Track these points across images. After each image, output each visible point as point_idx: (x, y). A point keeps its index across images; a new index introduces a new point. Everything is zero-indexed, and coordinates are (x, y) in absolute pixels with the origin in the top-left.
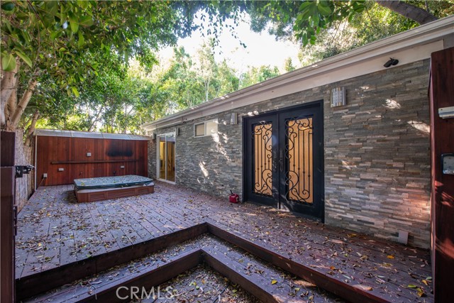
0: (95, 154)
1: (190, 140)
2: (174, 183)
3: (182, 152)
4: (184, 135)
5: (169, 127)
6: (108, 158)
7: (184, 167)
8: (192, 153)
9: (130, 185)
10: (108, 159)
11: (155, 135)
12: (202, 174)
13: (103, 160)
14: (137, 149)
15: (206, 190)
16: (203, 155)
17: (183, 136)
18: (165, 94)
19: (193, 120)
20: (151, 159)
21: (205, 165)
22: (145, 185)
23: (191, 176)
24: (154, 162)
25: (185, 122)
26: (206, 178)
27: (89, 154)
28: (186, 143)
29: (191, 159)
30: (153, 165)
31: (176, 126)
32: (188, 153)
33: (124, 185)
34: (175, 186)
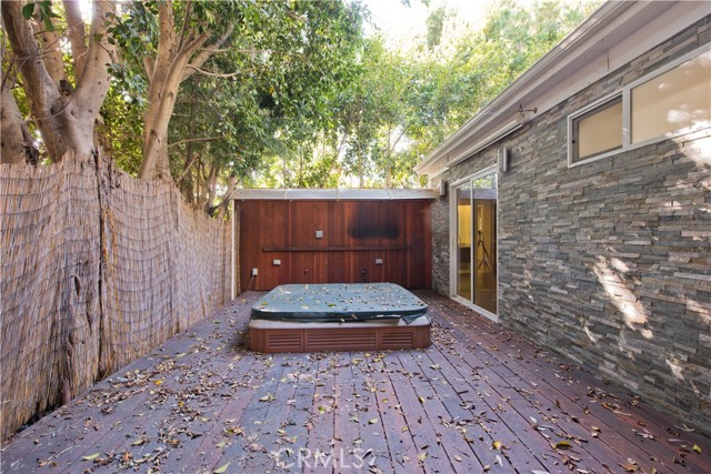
0: (330, 233)
1: (546, 181)
2: (494, 318)
3: (522, 223)
4: (526, 169)
5: (480, 154)
6: (352, 240)
7: (528, 274)
8: (560, 225)
9: (362, 317)
10: (351, 242)
11: (446, 185)
12: (613, 310)
13: (342, 245)
14: (408, 222)
15: (634, 386)
16: (614, 232)
17: (523, 170)
18: (473, 79)
19: (562, 105)
20: (438, 244)
21: (629, 277)
22: (402, 323)
23: (555, 308)
24: (444, 253)
25: (530, 123)
26: (635, 334)
27: (319, 234)
28: (533, 194)
29: (553, 249)
30: (442, 261)
31: (498, 143)
32: (544, 226)
33: (348, 317)
34: (495, 329)
